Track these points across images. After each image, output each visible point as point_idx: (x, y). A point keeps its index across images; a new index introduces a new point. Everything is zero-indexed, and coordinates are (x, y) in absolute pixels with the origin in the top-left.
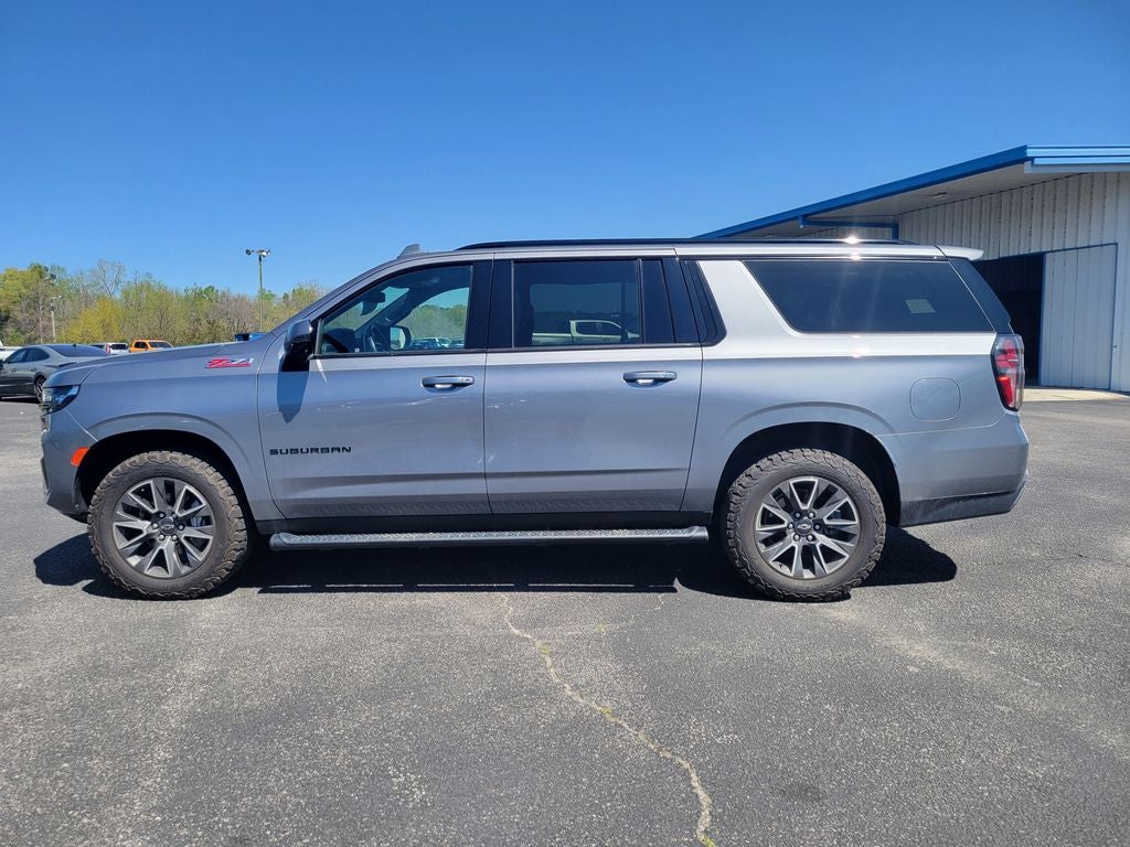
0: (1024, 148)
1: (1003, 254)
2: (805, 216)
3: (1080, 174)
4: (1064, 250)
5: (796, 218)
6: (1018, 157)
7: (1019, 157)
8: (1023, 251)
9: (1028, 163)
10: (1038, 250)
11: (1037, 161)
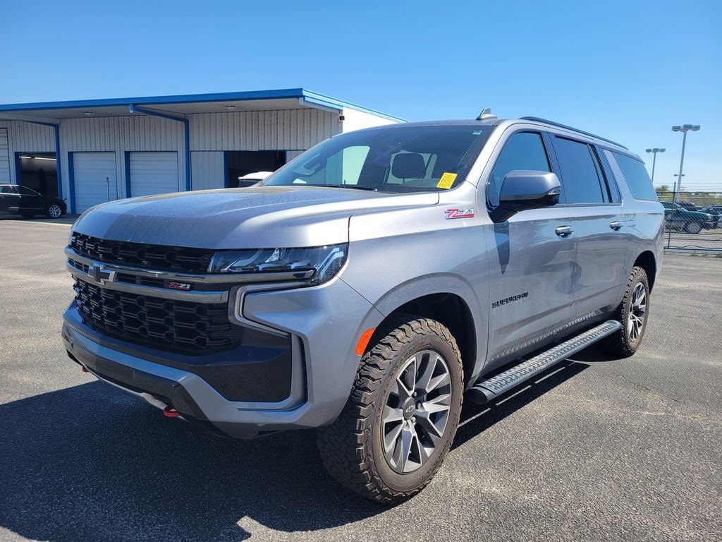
0: (302, 89)
1: (262, 148)
2: (135, 104)
3: (310, 109)
4: (297, 150)
5: (129, 104)
6: (297, 94)
7: (299, 94)
8: (274, 148)
9: (301, 99)
10: (282, 149)
11: (307, 99)
